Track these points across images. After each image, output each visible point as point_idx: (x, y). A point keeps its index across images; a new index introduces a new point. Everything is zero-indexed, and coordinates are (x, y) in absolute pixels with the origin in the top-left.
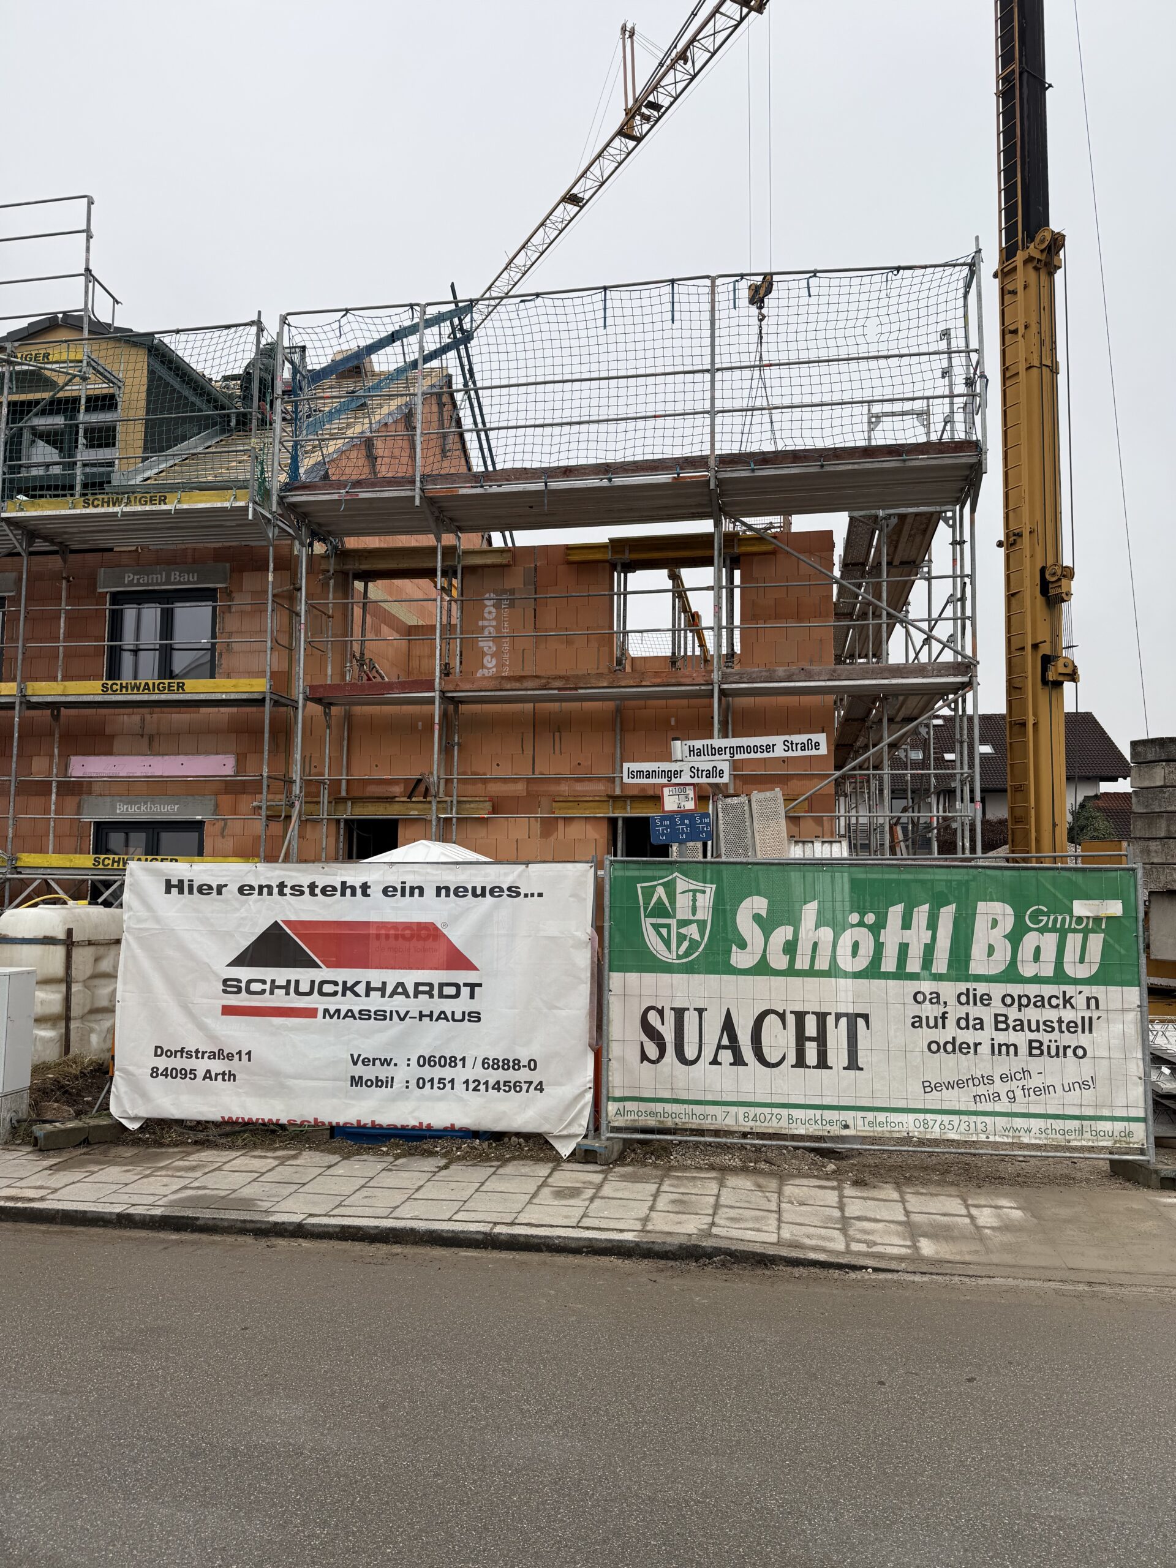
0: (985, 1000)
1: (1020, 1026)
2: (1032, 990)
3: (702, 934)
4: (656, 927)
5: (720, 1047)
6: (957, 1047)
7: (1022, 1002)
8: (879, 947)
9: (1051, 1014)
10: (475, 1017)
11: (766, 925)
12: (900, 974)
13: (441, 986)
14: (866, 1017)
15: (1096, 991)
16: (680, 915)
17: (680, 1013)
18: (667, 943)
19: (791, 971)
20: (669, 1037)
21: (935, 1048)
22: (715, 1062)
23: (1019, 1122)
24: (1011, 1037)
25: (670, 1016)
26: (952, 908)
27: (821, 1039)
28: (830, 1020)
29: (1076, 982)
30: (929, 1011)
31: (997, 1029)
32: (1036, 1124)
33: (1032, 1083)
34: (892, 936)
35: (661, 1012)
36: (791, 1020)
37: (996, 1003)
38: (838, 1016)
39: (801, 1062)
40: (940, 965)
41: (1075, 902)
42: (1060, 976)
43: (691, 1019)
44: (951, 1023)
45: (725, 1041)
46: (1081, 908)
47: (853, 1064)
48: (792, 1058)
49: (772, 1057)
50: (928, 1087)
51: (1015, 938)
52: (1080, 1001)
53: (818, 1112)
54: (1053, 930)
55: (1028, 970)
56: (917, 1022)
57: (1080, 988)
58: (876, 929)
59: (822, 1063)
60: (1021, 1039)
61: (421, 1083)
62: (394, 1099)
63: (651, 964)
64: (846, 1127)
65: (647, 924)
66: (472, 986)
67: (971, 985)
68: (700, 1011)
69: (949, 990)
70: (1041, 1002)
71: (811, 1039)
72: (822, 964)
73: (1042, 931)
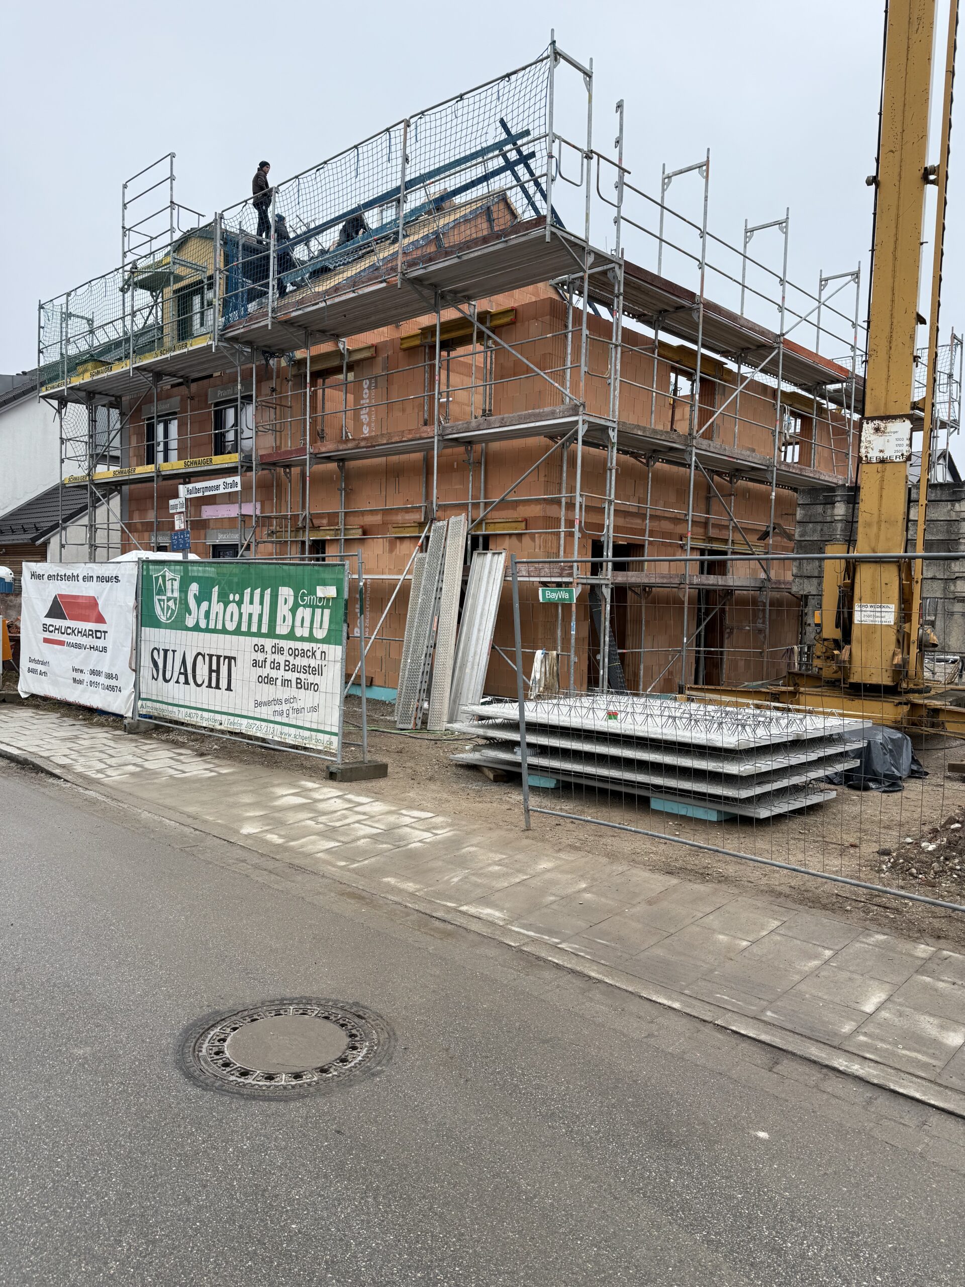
0: (281, 651)
1: (294, 669)
2: (299, 645)
3: (175, 604)
4: (159, 600)
5: (180, 673)
6: (270, 681)
7: (294, 653)
8: (241, 615)
9: (305, 662)
10: (104, 649)
11: (199, 600)
12: (249, 634)
13: (96, 631)
14: (234, 658)
15: (325, 647)
16: (169, 594)
17: (166, 651)
18: (163, 610)
19: (207, 630)
20: (161, 666)
21: (262, 680)
22: (177, 682)
23: (286, 729)
24: (289, 675)
25: (162, 653)
26: (269, 590)
27: (218, 671)
28: (222, 659)
29: (317, 641)
30: (260, 657)
31: (285, 670)
32: (293, 731)
33: (295, 706)
34: (246, 608)
35: (158, 651)
36: (207, 658)
37: (286, 652)
38: (225, 657)
39: (210, 686)
40: (264, 629)
41: (318, 587)
42: (311, 639)
43: (170, 654)
44: (268, 664)
45: (182, 671)
46: (321, 592)
47: (229, 689)
48: (206, 683)
49: (199, 682)
50: (258, 704)
51: (293, 610)
52: (318, 654)
53: (212, 714)
54: (310, 606)
55: (299, 632)
56: (255, 663)
57: (319, 645)
58: (240, 603)
59: (218, 687)
60: (292, 676)
61: (92, 683)
62: (84, 691)
63: (156, 624)
64: (221, 724)
65: (156, 598)
66: (105, 632)
67: (277, 641)
68: (174, 651)
69: (268, 643)
70: (304, 654)
71: (214, 671)
72: (220, 627)
73: (304, 606)
